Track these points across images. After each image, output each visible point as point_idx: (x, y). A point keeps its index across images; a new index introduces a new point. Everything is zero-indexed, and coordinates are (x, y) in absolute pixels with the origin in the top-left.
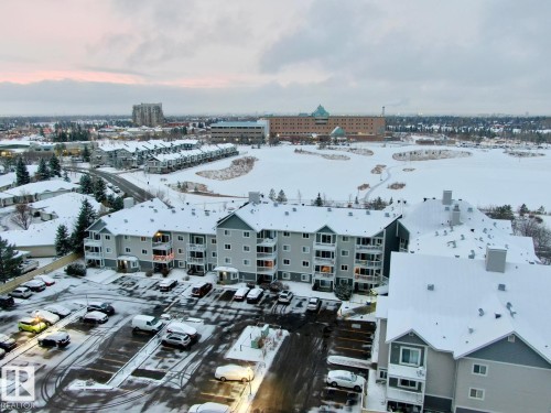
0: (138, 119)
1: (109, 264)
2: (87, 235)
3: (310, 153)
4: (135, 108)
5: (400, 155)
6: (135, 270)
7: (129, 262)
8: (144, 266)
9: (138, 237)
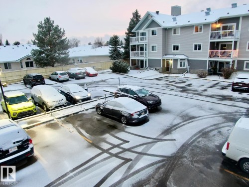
1: (153, 64)
2: (134, 35)
6: (183, 71)
7: (176, 61)
8: (193, 66)
9: (190, 27)
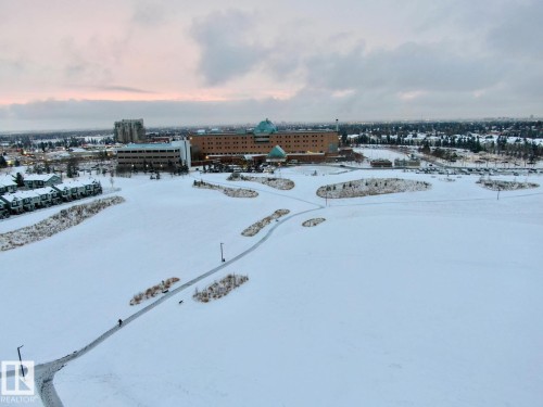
0: (120, 136)
3: (211, 186)
4: (117, 125)
5: (328, 188)
